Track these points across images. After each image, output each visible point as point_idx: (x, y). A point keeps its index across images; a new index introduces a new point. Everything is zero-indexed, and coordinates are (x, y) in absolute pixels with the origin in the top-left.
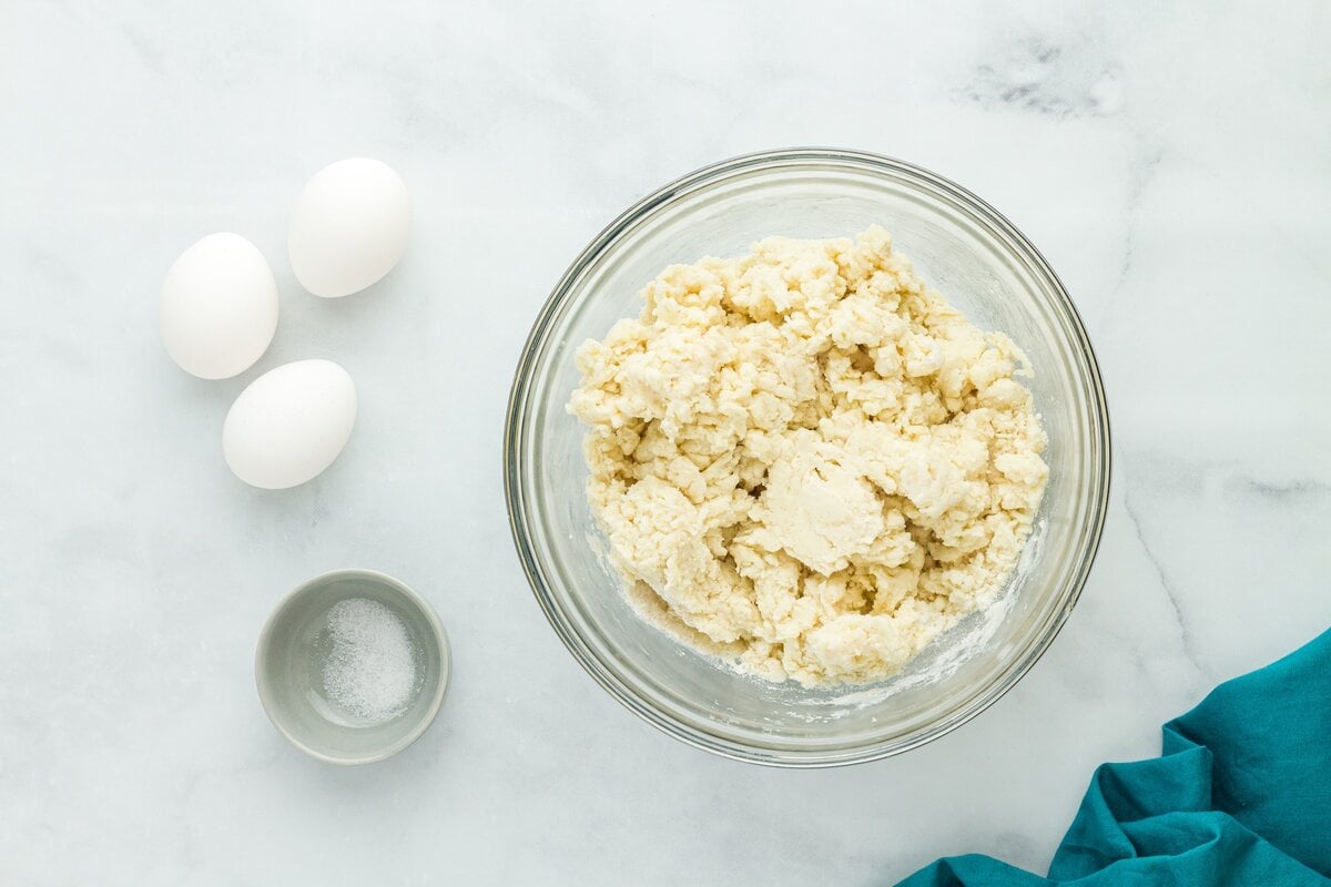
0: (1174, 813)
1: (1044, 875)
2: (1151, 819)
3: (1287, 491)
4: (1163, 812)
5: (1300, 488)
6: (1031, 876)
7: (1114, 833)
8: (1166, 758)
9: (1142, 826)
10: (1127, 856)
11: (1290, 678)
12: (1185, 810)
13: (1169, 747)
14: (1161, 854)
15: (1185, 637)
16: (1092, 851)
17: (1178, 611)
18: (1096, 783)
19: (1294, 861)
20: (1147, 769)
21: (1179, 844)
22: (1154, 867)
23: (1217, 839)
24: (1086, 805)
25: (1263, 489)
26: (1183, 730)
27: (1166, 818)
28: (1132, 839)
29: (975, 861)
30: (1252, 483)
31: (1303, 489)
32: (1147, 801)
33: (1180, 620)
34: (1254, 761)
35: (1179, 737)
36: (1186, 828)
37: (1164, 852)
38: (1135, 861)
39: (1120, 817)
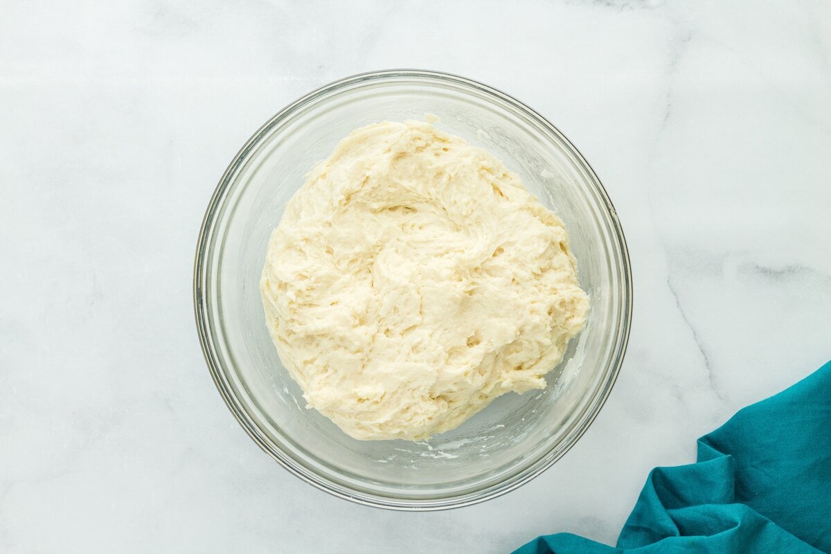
0: (707, 505)
1: (614, 545)
2: (691, 508)
3: (782, 272)
4: (700, 503)
5: (791, 270)
6: (604, 547)
7: (664, 519)
8: (701, 463)
9: (684, 513)
10: (673, 534)
11: (792, 403)
12: (715, 502)
13: (702, 456)
14: (698, 535)
15: (711, 377)
16: (647, 530)
17: (706, 359)
18: (651, 480)
19: (792, 537)
20: (688, 472)
21: (711, 527)
22: (693, 545)
23: (739, 525)
24: (643, 497)
25: (765, 271)
26: (713, 442)
27: (700, 508)
28: (676, 522)
29: (564, 538)
30: (758, 267)
31: (794, 272)
32: (688, 494)
33: (707, 365)
34: (766, 462)
35: (709, 448)
36: (715, 517)
37: (700, 533)
38: (679, 539)
39: (667, 506)
